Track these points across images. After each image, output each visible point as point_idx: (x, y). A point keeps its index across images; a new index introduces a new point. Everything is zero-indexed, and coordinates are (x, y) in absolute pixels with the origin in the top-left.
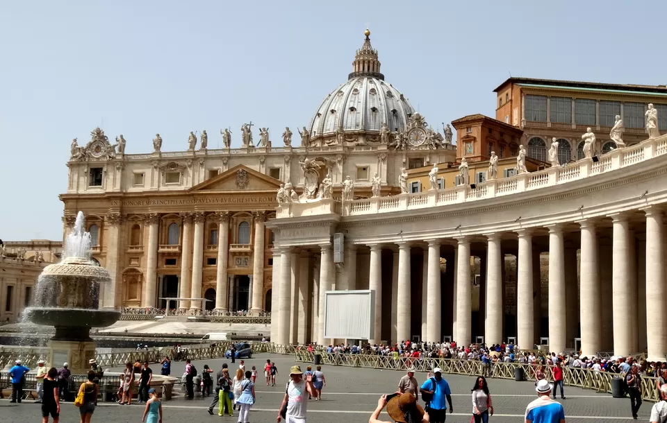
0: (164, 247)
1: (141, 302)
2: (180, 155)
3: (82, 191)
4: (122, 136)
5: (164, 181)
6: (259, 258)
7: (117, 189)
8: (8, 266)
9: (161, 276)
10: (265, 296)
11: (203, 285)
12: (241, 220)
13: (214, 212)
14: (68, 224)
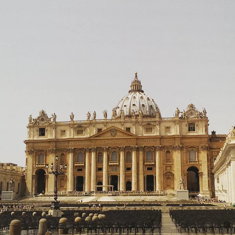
0: (77, 163)
1: (66, 188)
2: (83, 122)
3: (36, 138)
4: (54, 114)
5: (76, 134)
6: (123, 167)
7: (53, 137)
8: (8, 173)
9: (76, 177)
10: (125, 184)
11: (96, 180)
12: (113, 150)
13: (101, 147)
14: (29, 154)
